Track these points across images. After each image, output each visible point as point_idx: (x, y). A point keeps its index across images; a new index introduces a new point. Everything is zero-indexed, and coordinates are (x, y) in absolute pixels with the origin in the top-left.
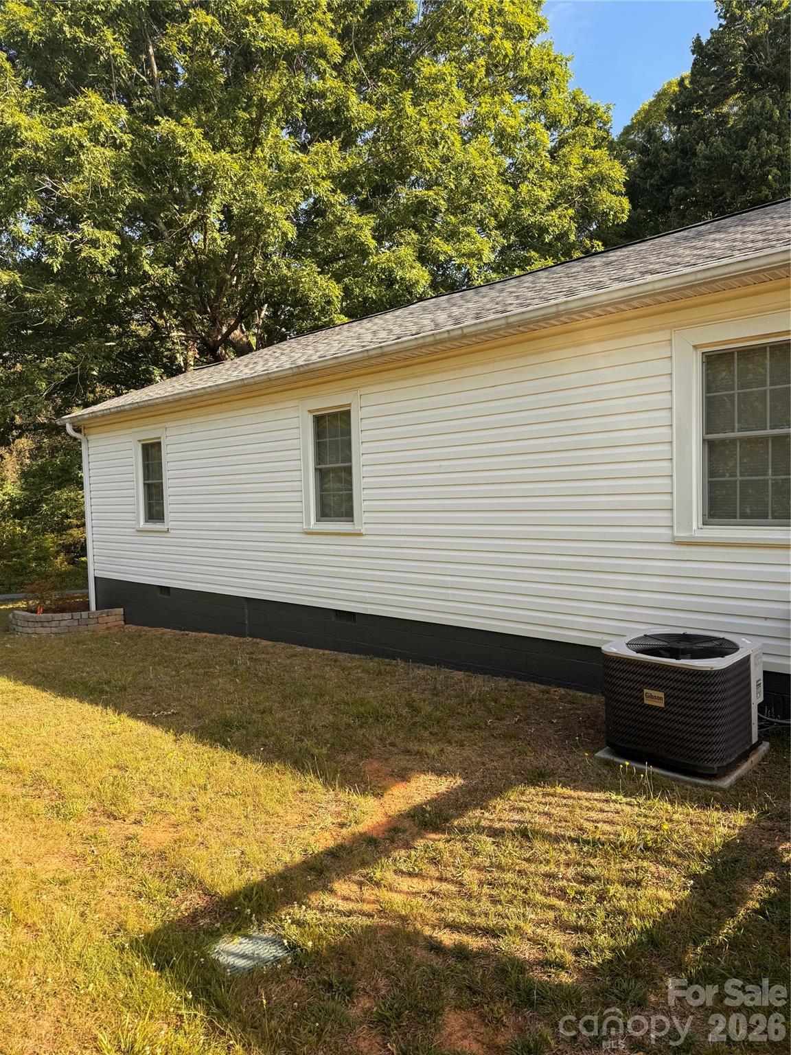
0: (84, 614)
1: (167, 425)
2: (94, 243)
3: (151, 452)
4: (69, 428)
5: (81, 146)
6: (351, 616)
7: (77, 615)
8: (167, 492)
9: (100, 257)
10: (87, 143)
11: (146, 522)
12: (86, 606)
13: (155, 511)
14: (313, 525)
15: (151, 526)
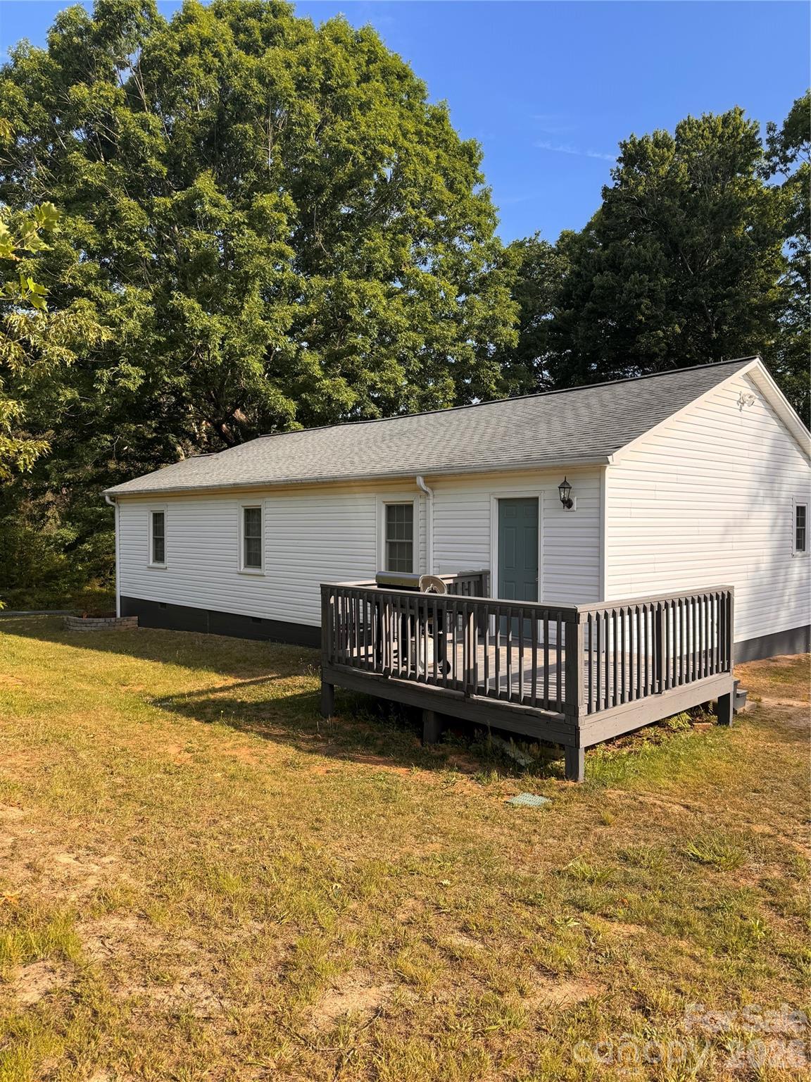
0: (113, 619)
1: (168, 503)
2: (127, 376)
3: (158, 519)
4: (107, 499)
5: (121, 321)
6: (259, 620)
7: (108, 620)
8: (167, 544)
9: (132, 386)
10: (125, 319)
11: (154, 562)
12: (114, 615)
13: (159, 555)
14: (242, 569)
15: (157, 565)
